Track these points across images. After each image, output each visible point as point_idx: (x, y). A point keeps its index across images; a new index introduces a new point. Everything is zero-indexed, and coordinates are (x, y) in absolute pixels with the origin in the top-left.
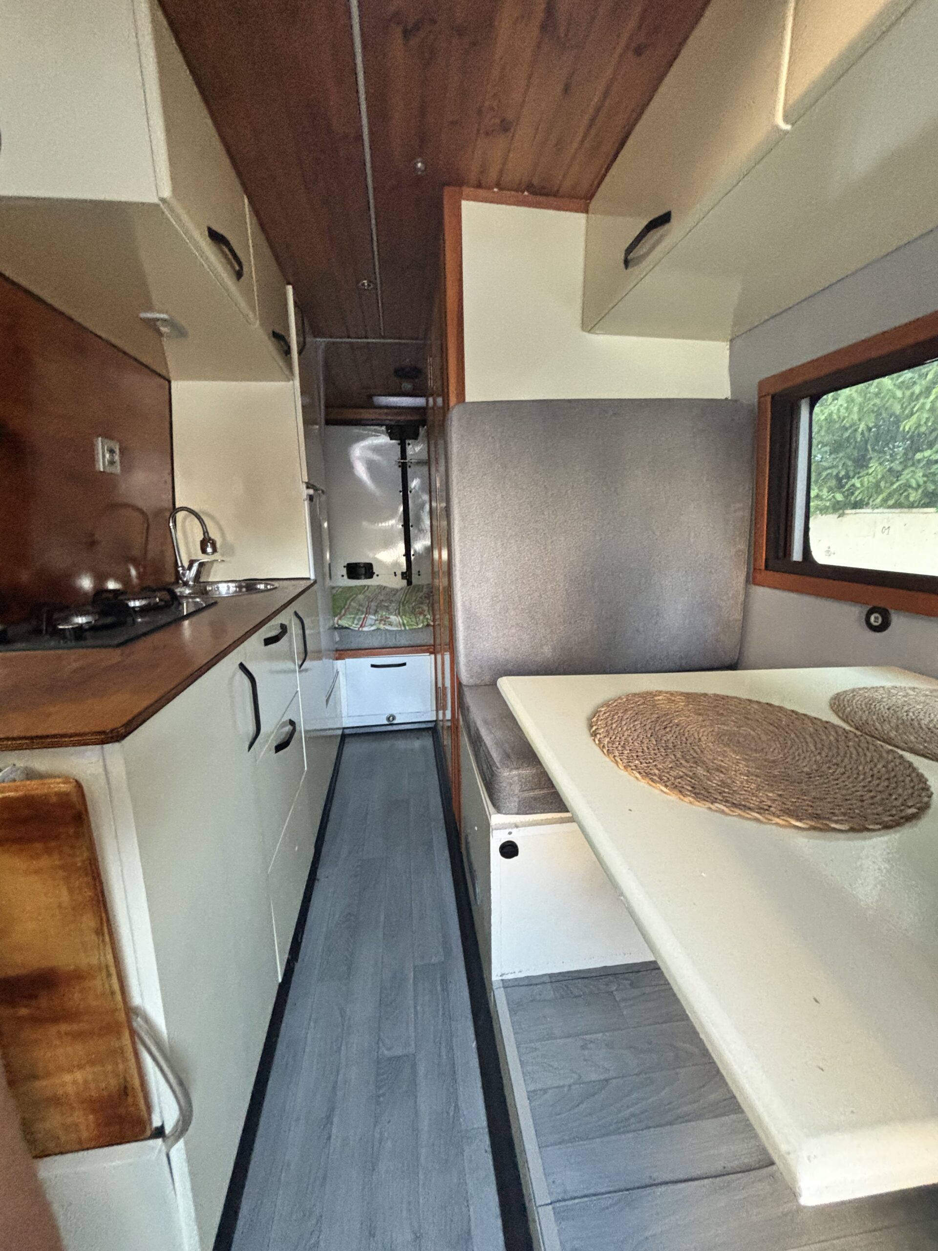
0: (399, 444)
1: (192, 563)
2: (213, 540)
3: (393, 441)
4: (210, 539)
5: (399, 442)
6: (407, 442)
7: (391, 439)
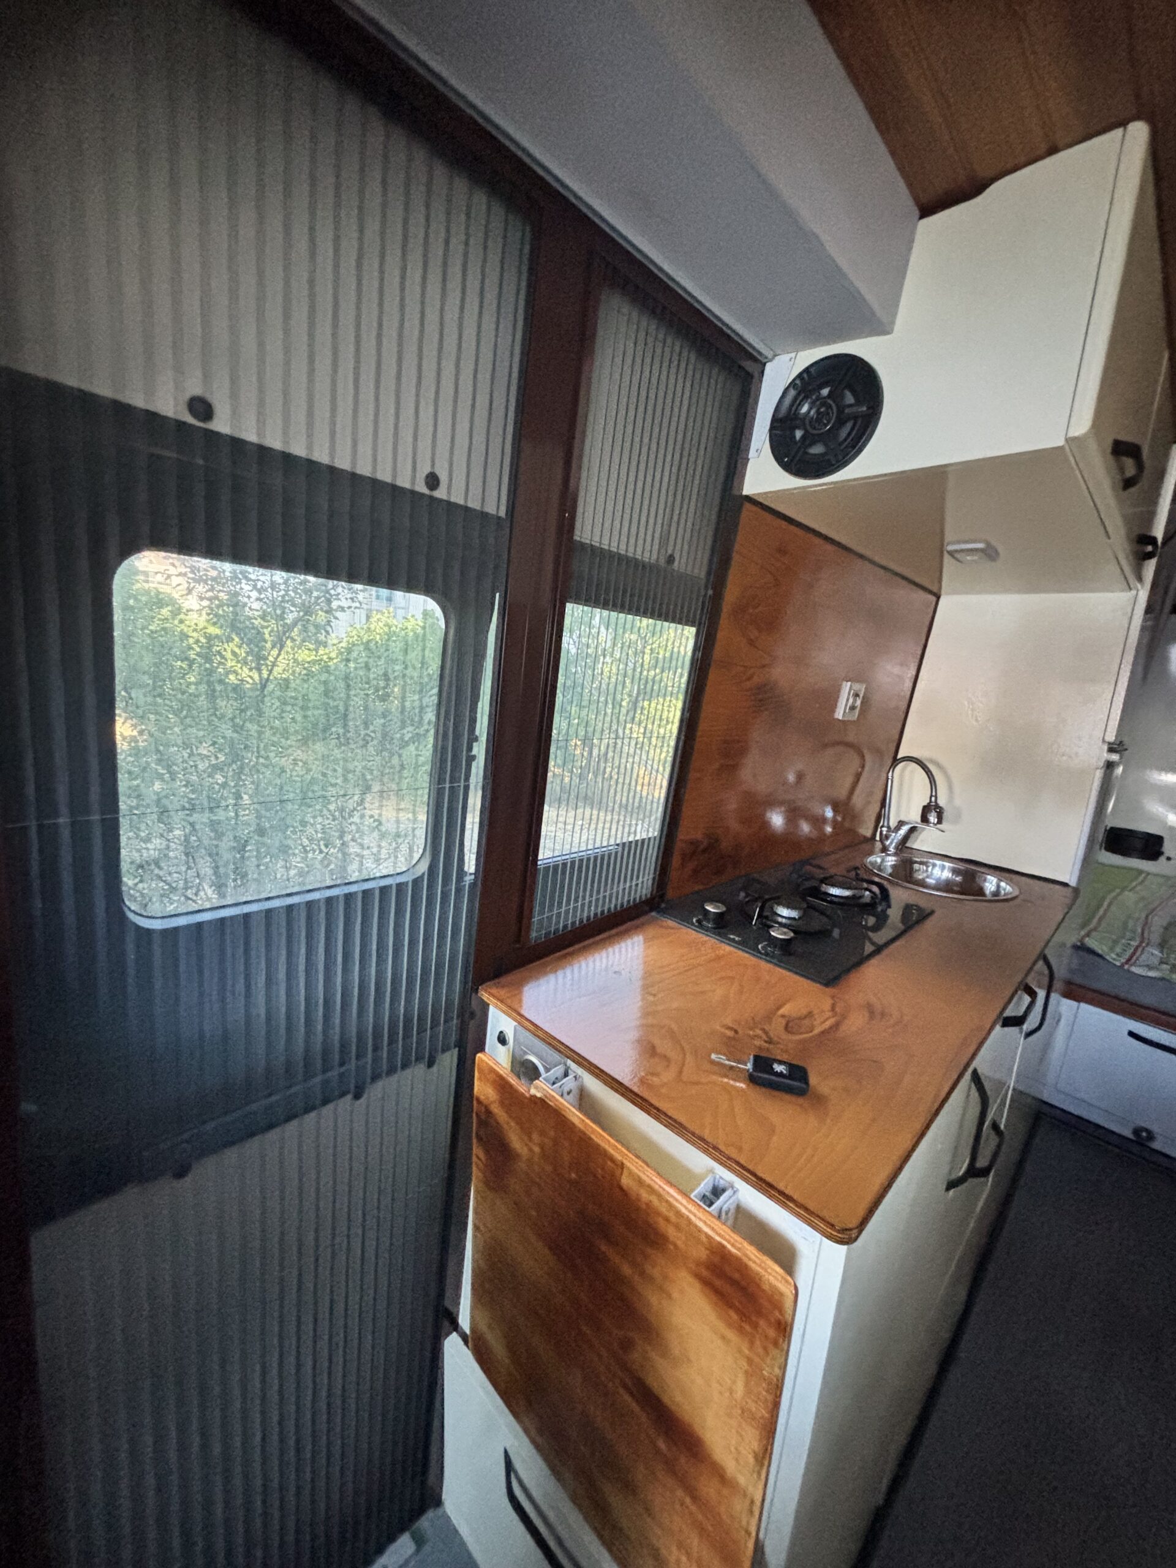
1: (901, 823)
2: (941, 808)
4: (937, 806)
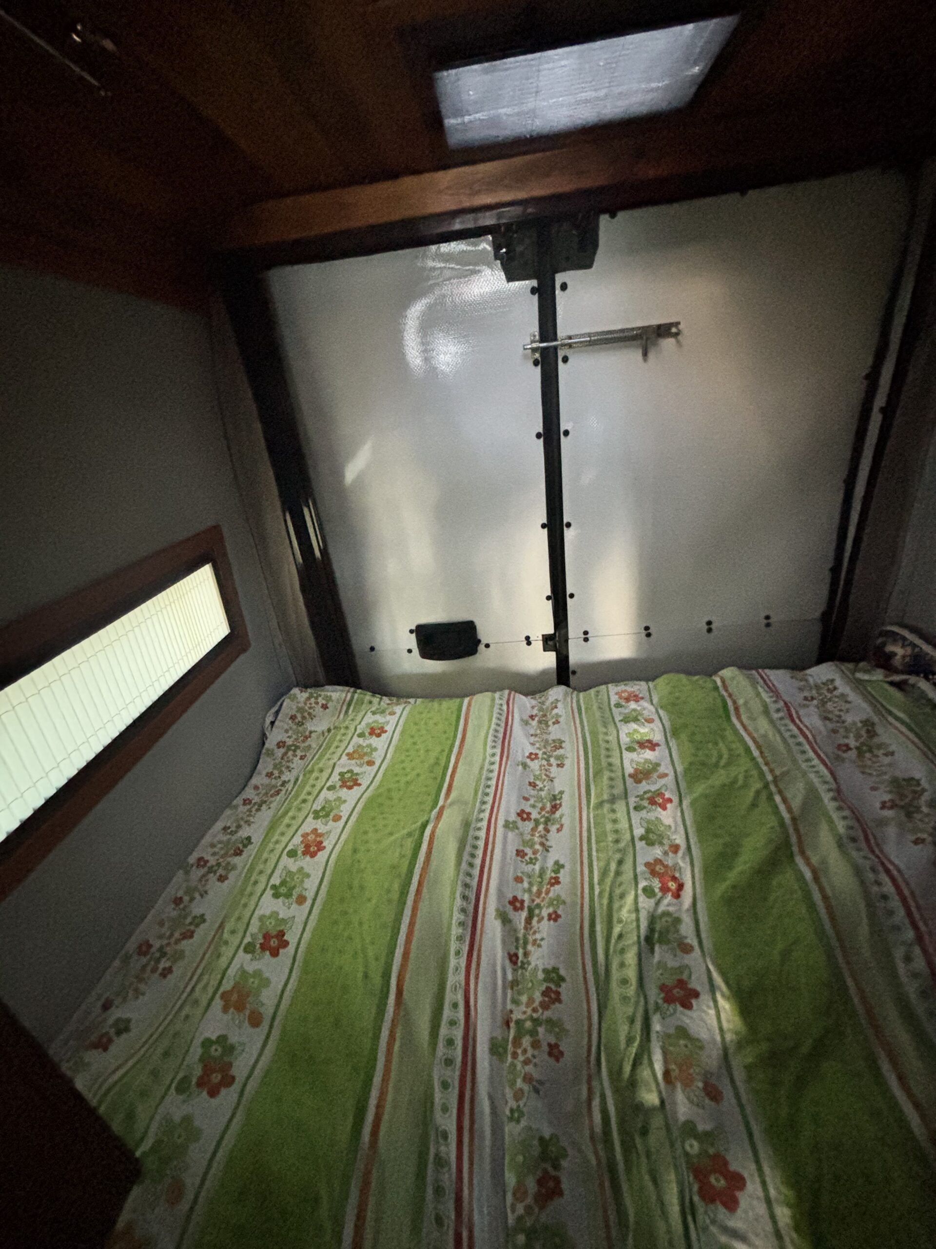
0: (533, 291)
3: (517, 284)
5: (534, 283)
6: (559, 278)
7: (511, 277)
